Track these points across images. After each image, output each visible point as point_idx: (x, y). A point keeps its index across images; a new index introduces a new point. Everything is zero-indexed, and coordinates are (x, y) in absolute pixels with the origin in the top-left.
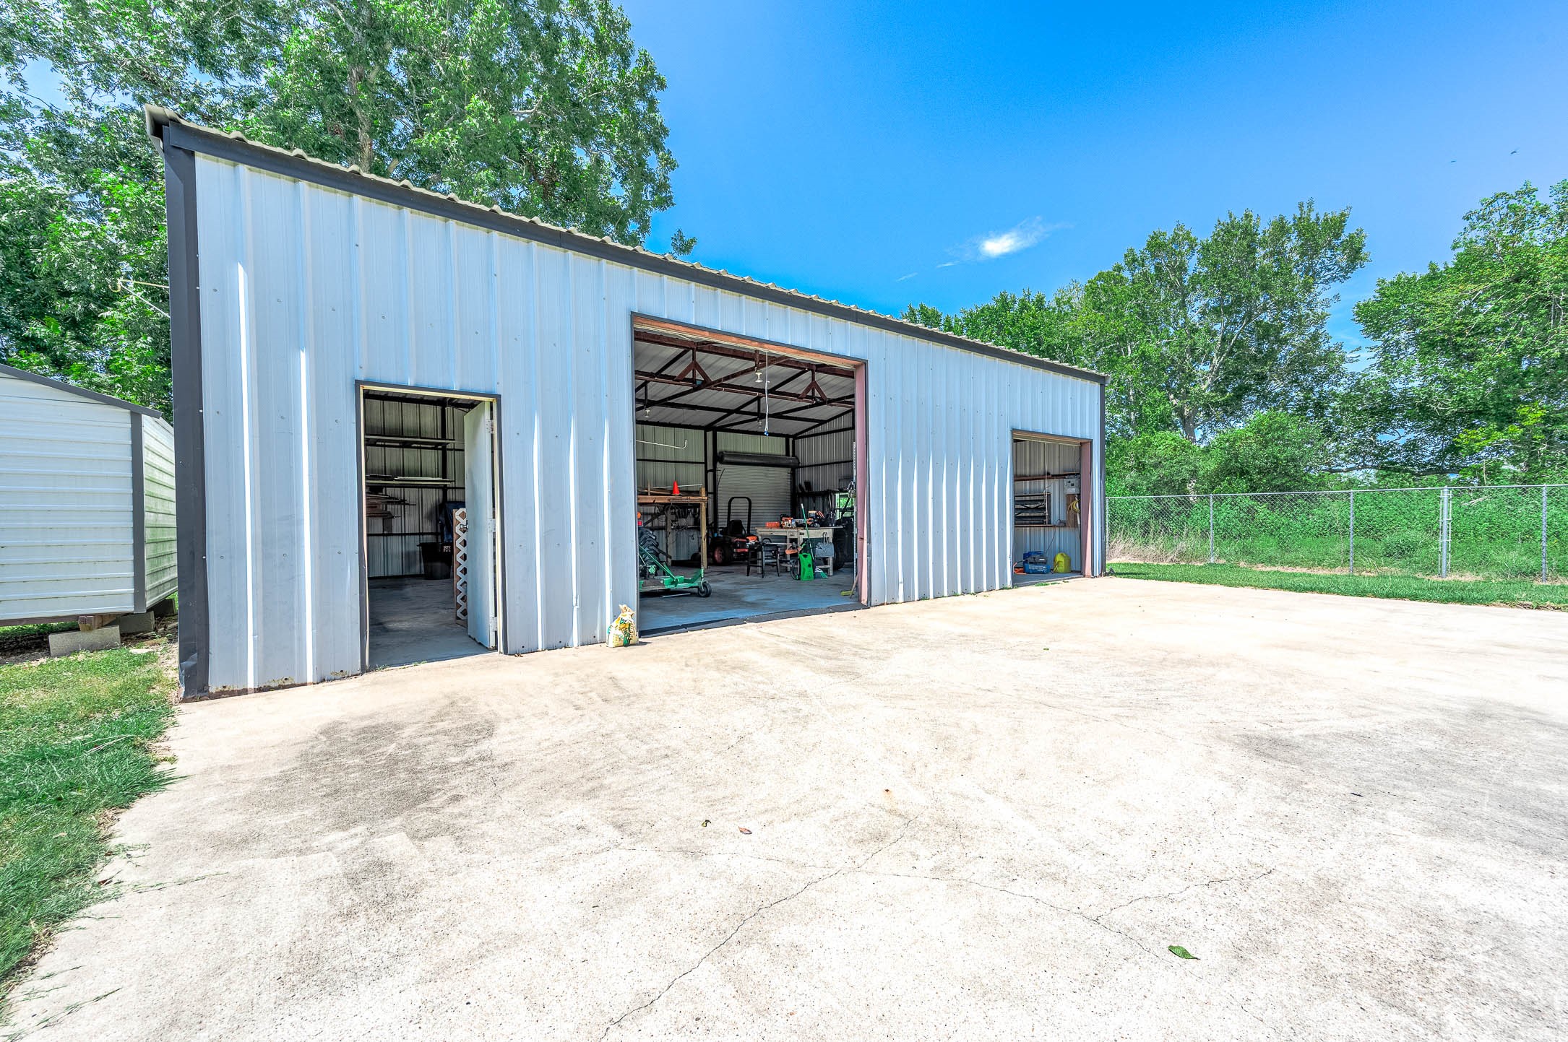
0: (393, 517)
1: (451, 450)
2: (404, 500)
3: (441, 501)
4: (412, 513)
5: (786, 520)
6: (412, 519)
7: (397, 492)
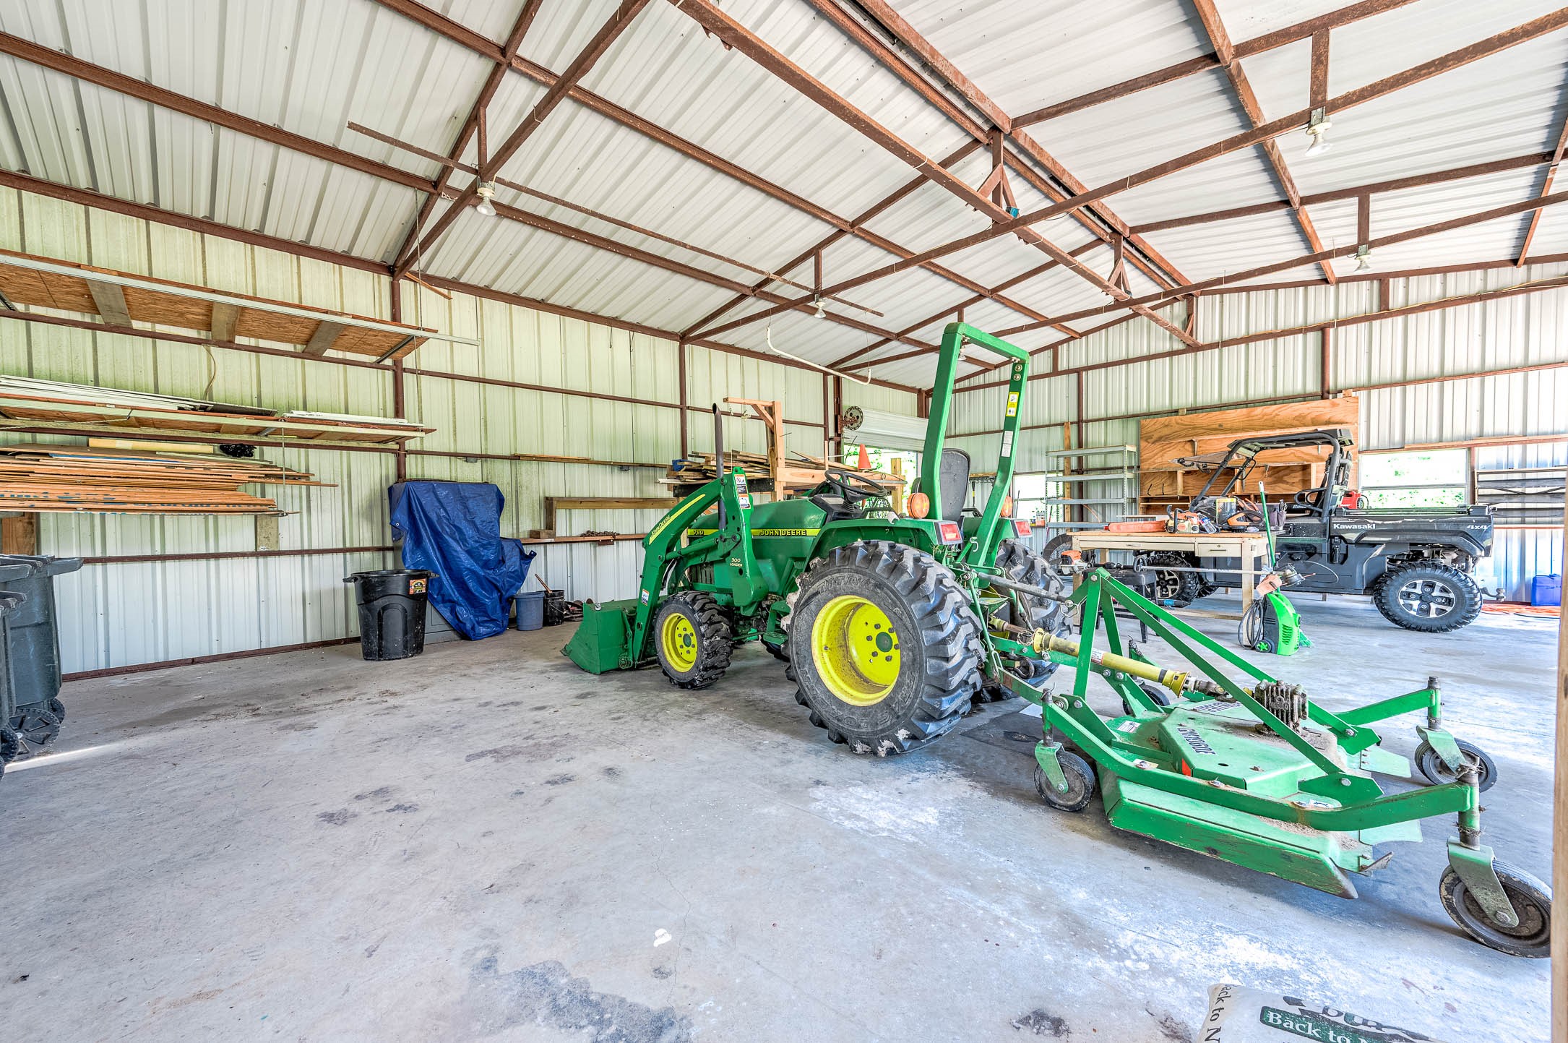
0: (282, 514)
1: (412, 371)
2: (307, 476)
3: (392, 481)
4: (326, 506)
5: (1187, 518)
6: (327, 517)
7: (292, 458)
